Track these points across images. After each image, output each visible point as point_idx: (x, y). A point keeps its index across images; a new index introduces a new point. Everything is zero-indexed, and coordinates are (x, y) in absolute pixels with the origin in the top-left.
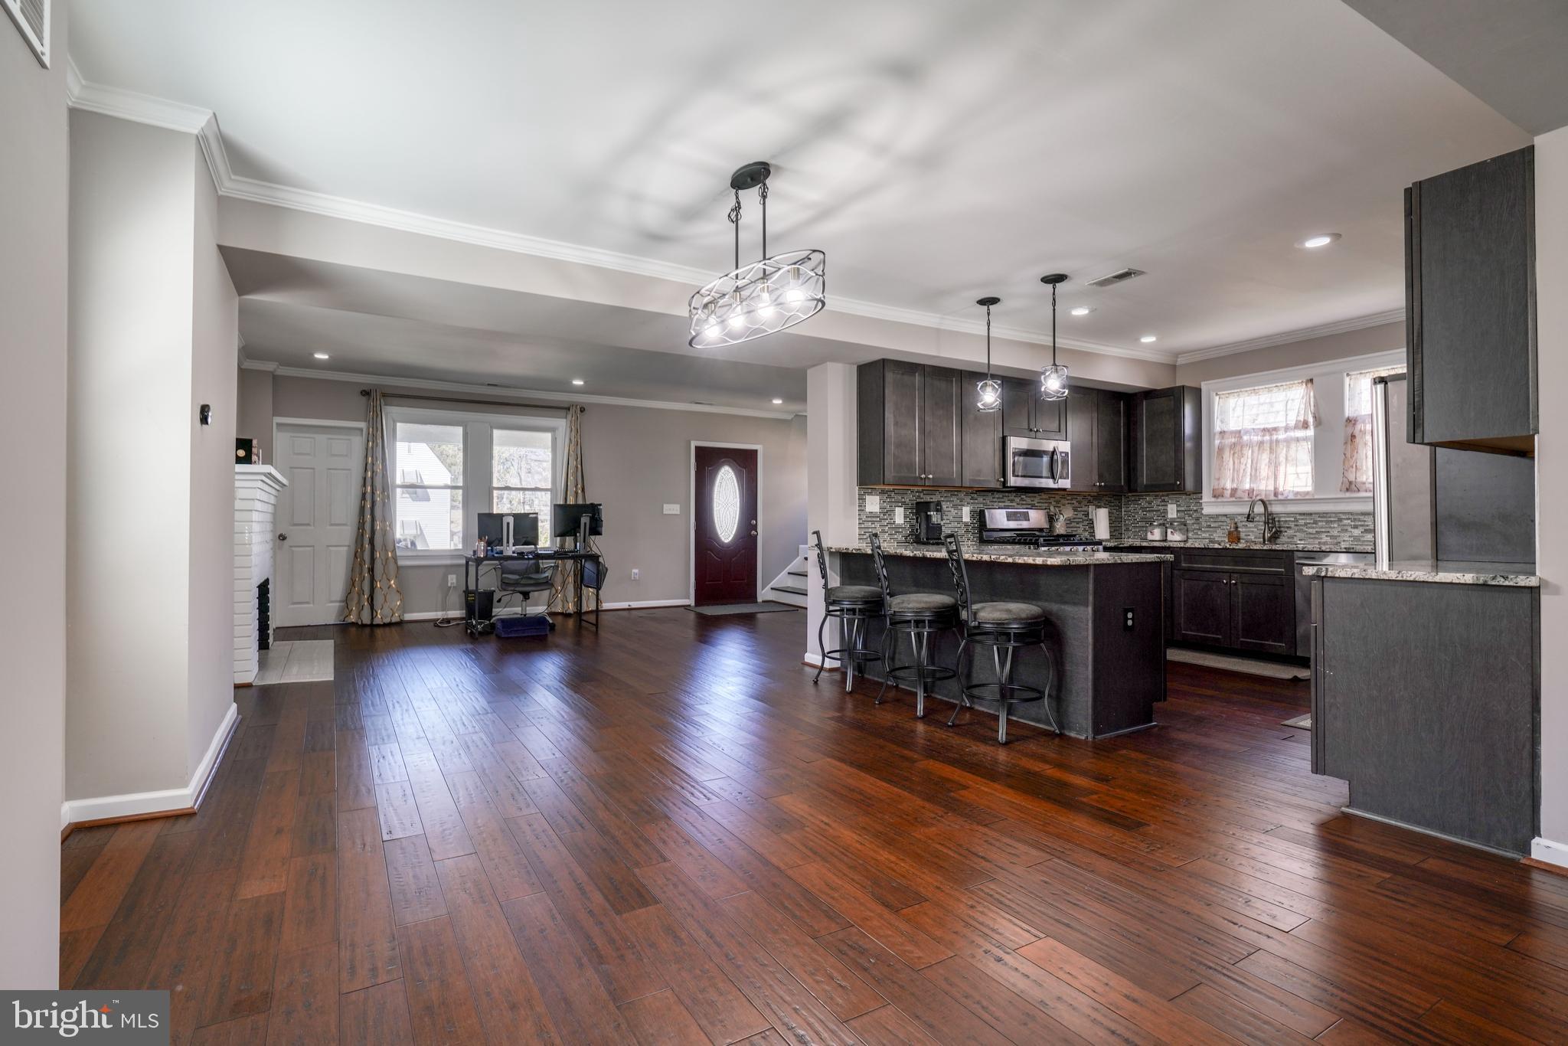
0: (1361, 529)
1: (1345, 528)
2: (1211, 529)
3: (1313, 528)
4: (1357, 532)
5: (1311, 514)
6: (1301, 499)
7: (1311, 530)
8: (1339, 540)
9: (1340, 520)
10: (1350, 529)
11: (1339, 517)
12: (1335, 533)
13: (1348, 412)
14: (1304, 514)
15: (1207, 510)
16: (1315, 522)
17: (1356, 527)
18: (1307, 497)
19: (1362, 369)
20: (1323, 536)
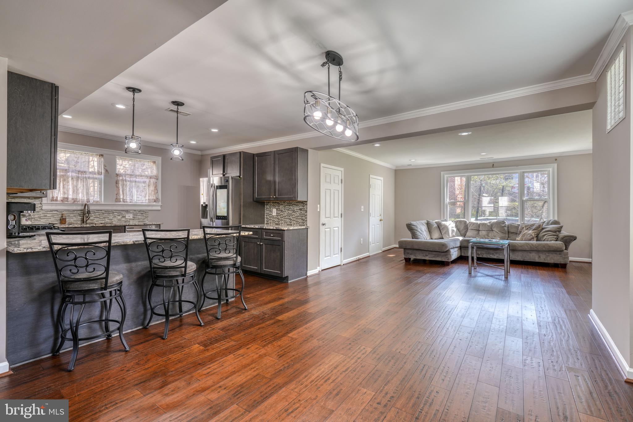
0: (121, 216)
1: (115, 216)
2: (47, 218)
3: (102, 216)
4: (119, 217)
5: (101, 210)
6: (97, 204)
7: (101, 217)
8: (113, 220)
9: (113, 213)
10: (116, 216)
11: (112, 212)
12: (111, 218)
13: (117, 172)
14: (98, 210)
15: (44, 207)
16: (103, 214)
17: (119, 216)
18: (98, 203)
19: (121, 156)
20: (106, 219)
